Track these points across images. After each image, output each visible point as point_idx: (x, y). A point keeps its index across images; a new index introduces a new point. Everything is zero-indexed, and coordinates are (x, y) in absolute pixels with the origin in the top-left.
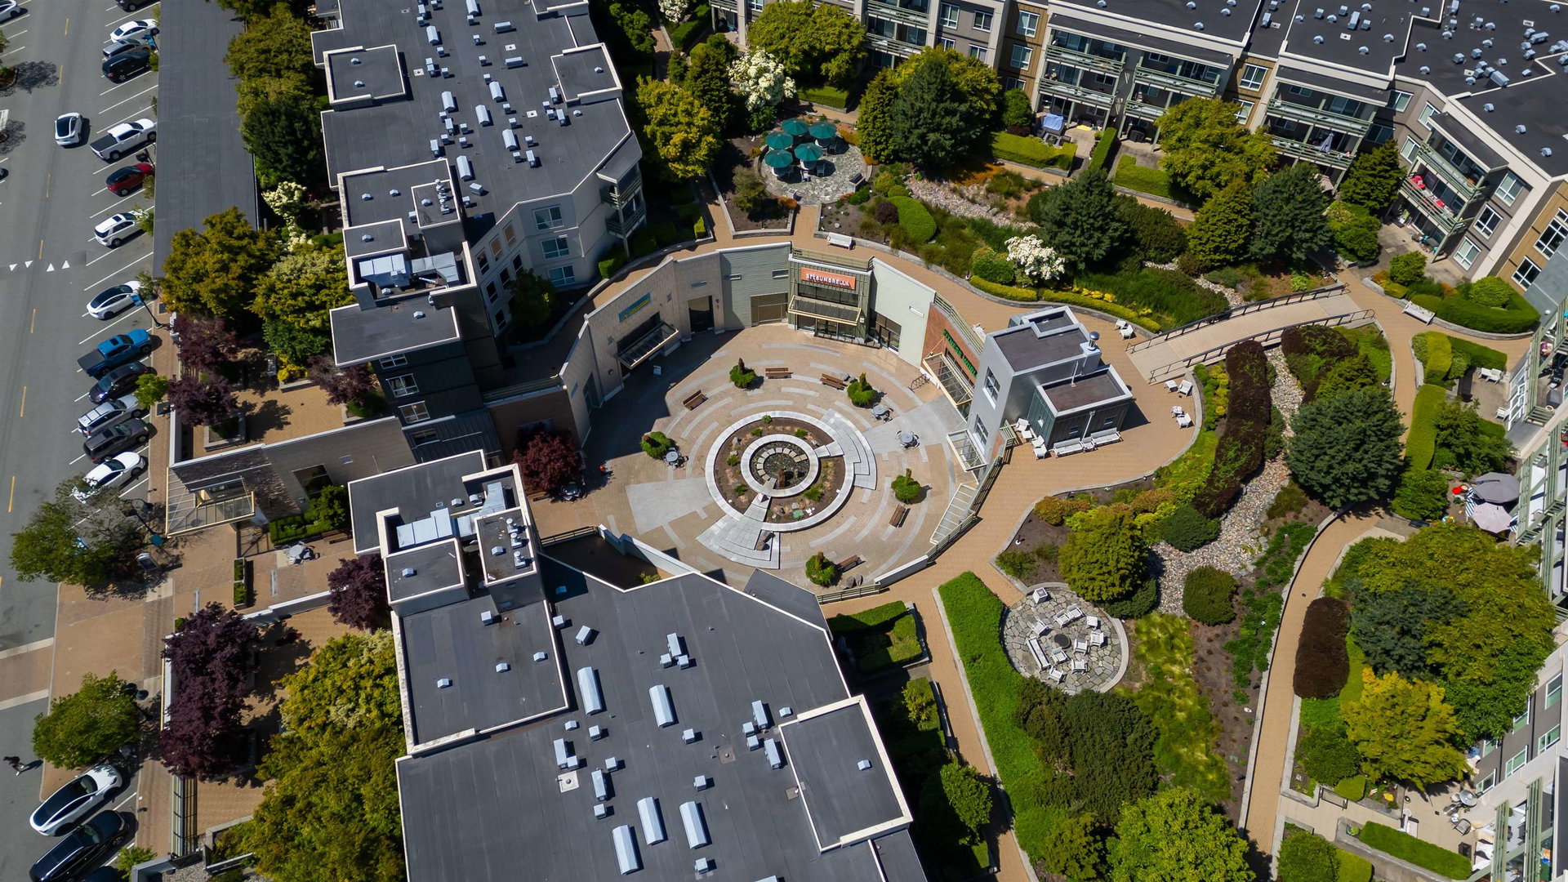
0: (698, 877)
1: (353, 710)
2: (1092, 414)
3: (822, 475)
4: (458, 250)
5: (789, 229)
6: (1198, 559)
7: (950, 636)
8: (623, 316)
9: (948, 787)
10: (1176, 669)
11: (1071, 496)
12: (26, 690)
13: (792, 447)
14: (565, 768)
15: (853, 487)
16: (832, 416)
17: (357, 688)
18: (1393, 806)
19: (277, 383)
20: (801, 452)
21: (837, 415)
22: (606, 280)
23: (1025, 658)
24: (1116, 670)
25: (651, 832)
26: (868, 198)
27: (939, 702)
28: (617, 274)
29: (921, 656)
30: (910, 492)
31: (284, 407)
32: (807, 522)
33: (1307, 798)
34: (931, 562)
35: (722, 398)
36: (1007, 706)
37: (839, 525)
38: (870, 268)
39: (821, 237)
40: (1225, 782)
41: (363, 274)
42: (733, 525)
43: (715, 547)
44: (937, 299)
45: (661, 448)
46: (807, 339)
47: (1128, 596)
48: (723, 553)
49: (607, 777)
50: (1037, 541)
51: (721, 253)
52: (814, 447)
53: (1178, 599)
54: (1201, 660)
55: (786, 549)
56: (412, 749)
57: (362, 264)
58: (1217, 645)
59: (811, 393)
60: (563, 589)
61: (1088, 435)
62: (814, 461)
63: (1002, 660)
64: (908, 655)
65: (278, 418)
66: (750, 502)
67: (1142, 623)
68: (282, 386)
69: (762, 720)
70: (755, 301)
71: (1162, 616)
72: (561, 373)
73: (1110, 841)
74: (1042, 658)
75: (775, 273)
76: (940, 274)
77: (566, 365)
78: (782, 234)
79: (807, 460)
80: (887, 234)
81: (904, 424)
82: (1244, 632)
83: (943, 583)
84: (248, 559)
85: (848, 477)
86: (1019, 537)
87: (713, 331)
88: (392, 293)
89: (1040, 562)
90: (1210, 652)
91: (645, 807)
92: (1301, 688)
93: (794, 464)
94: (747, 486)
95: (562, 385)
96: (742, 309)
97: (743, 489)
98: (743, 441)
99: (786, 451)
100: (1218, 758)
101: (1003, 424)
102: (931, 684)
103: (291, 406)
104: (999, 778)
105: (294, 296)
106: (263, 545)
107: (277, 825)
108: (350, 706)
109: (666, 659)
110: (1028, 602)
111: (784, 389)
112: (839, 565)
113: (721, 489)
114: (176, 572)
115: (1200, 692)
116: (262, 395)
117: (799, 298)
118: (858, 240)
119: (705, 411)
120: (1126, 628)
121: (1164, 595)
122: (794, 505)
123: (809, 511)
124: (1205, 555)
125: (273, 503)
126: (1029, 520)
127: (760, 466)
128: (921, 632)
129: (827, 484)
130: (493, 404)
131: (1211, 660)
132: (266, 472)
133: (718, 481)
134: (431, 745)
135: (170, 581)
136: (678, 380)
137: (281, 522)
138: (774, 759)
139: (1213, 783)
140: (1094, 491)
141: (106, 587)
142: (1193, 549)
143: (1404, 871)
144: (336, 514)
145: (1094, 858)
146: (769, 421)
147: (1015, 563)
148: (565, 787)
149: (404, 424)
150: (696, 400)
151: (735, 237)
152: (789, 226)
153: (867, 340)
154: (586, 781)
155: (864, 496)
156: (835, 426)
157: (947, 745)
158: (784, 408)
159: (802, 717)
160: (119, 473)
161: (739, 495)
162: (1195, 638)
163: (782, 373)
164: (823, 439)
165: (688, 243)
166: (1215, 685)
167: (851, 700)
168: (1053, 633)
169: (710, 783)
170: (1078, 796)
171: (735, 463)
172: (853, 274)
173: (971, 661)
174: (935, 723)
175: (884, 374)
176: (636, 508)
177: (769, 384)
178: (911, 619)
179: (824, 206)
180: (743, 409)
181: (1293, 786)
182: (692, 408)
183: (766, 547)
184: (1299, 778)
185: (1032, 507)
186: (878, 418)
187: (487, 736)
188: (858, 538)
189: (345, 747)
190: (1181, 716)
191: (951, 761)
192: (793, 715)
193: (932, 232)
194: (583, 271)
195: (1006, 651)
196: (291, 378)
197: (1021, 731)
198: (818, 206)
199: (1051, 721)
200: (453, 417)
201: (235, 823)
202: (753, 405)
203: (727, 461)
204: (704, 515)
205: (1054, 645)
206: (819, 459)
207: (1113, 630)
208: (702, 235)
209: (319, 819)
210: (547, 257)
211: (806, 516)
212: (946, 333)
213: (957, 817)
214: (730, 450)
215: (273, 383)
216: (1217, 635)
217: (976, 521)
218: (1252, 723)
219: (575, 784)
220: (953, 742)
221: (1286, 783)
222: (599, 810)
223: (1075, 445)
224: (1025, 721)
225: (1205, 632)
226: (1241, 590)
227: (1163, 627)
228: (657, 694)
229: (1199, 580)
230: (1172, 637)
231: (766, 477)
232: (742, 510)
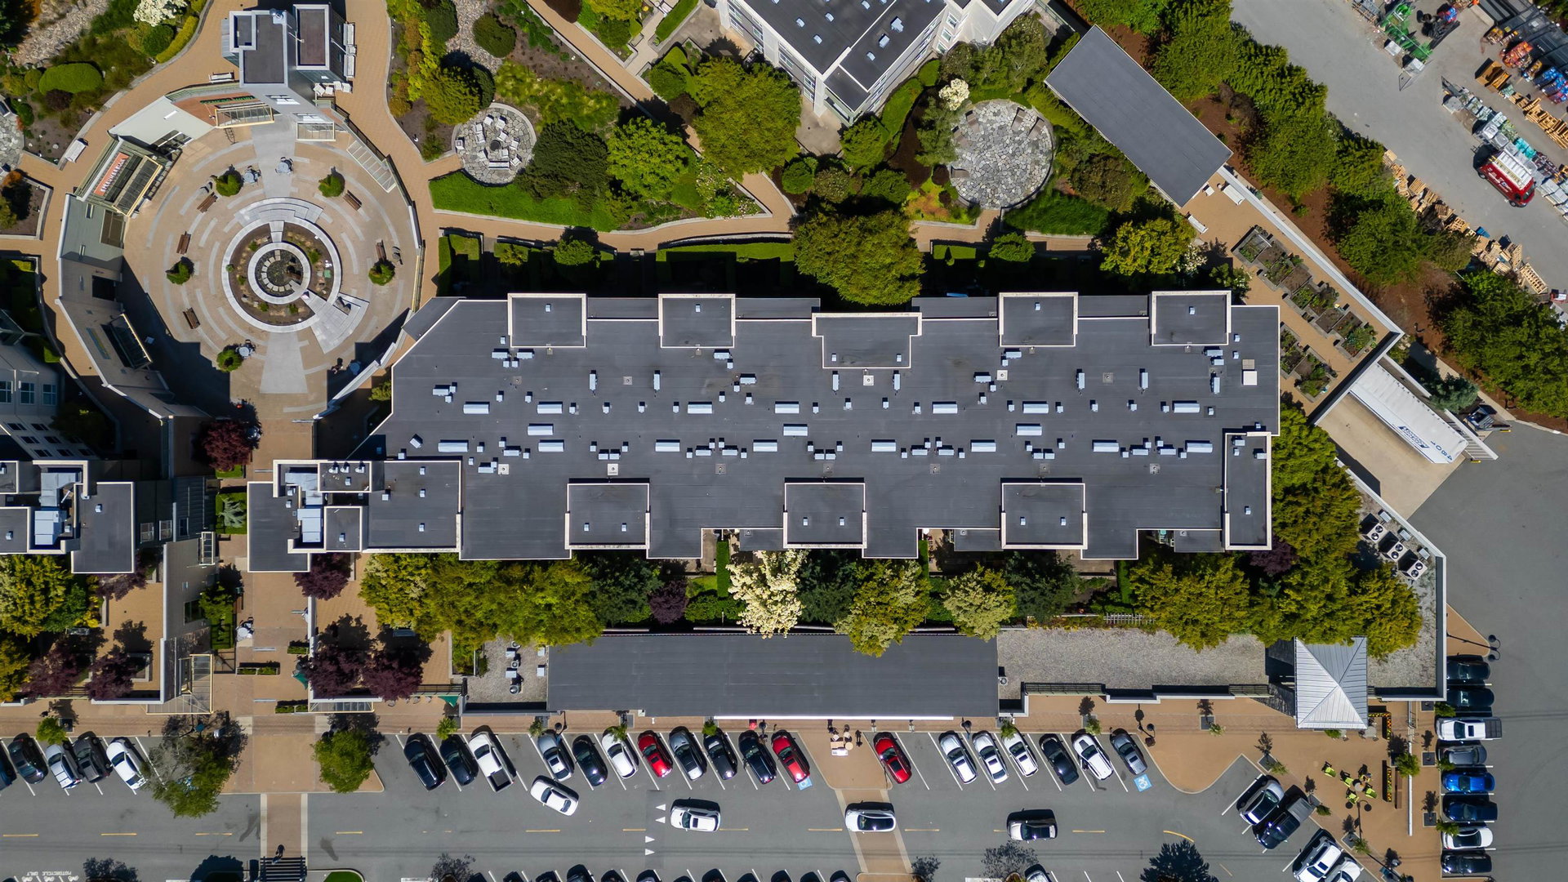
0: (577, 413)
1: (415, 584)
2: (333, 41)
3: (299, 244)
4: (38, 469)
5: (48, 190)
6: (466, 27)
7: (470, 215)
8: (105, 356)
9: (569, 262)
10: (536, 86)
11: (391, 85)
12: (298, 810)
13: (265, 258)
14: (496, 469)
15: (315, 225)
16: (242, 216)
17: (402, 580)
18: (651, 10)
19: (98, 629)
20: (272, 253)
21: (243, 212)
22: (62, 360)
23: (499, 174)
24: (524, 122)
25: (547, 432)
26: (29, 107)
27: (513, 241)
28: (59, 349)
29: (479, 239)
30: (334, 184)
31: (123, 625)
32: (337, 270)
33: (632, 56)
34: (413, 204)
35: (195, 296)
36: (528, 202)
37: (346, 247)
38: (116, 138)
39: (64, 165)
40: (608, 97)
41: (50, 542)
42: (322, 324)
43: (335, 343)
44: (170, 96)
45: (232, 356)
46: (151, 207)
47: (481, 91)
48: (344, 338)
49: (508, 448)
50: (420, 128)
51: (61, 257)
52: (270, 241)
53: (490, 57)
54: (534, 67)
55: (354, 292)
56: (458, 550)
57: (37, 543)
58: (528, 51)
59: (213, 224)
60: (379, 449)
61: (344, 47)
62: (285, 246)
63: (497, 191)
64: (477, 249)
65: (134, 630)
66: (305, 305)
67: (500, 90)
68: (103, 625)
69: (504, 355)
70: (105, 240)
71: (498, 74)
72: (160, 417)
73: (624, 187)
74: (503, 164)
75: (88, 216)
76: (141, 83)
77: (151, 411)
78: (50, 197)
79: (281, 251)
80: (82, 108)
81: (268, 163)
82: (526, 30)
83: (431, 202)
84: (238, 665)
85: (307, 225)
86: (413, 137)
87: (118, 283)
88: (71, 525)
89: (436, 133)
90: (531, 59)
91: (533, 432)
92: (572, 20)
93: (281, 263)
94: (290, 304)
95: (168, 419)
96: (108, 253)
97: (293, 307)
98: (246, 293)
99: (267, 264)
100: (595, 93)
101: (314, 103)
102: (499, 241)
103: (124, 620)
104: (568, 226)
105: (32, 602)
106: (228, 656)
107: (472, 629)
108: (412, 584)
109: (448, 399)
110: (462, 154)
111: (202, 243)
112: (380, 259)
113: (285, 324)
114: (232, 717)
115: (554, 80)
116: (106, 640)
117: (116, 203)
118: (80, 135)
119: (203, 312)
120: (499, 101)
121: (484, 64)
122: (320, 274)
123: (328, 265)
124: (464, 20)
125: (200, 644)
126: (401, 124)
127: (276, 288)
128: (461, 233)
129: (308, 244)
130: (172, 471)
131: (536, 61)
132: (180, 643)
133: (278, 324)
134: (459, 539)
135: (238, 719)
136: (162, 325)
137: (214, 641)
138: (529, 355)
139: (608, 105)
140: (392, 67)
141: (230, 762)
142: (457, 26)
143: (685, 27)
144: (225, 600)
145: (628, 198)
146: (232, 266)
147: (433, 148)
148: (506, 472)
149: (171, 539)
150: (191, 318)
151: (41, 238)
152: (43, 187)
153: (170, 158)
154: (506, 460)
155: (326, 220)
156: (254, 218)
157: (541, 248)
158: (222, 251)
159: (510, 333)
160: (127, 756)
161: (297, 312)
162: (519, 62)
163: (184, 241)
164: (264, 231)
165: (38, 280)
166: (552, 68)
167: (510, 301)
168: (488, 149)
169: (530, 394)
170: (593, 188)
171: (266, 306)
172: (117, 154)
173: (491, 210)
174: (525, 250)
175: (211, 158)
176: (283, 389)
177: (190, 254)
178: (453, 236)
179: (26, 149)
180: (212, 284)
181: (624, 60)
182: (198, 323)
183: (349, 306)
184: (620, 53)
185: (392, 118)
186: (256, 181)
187: (462, 509)
188: (362, 238)
189: (437, 591)
190: (564, 101)
191: (552, 252)
192: (506, 337)
193: (95, 71)
194: (49, 377)
195: (491, 185)
196: (99, 618)
197: (545, 201)
198: (23, 154)
199: (543, 181)
200: (174, 504)
201: (450, 662)
202: (211, 275)
203: (263, 312)
204: (306, 343)
205: (496, 152)
206: (283, 241)
207: (498, 110)
208: (33, 267)
209: (475, 607)
210: (32, 402)
211: (331, 269)
212: (204, 101)
213: (585, 264)
214: (252, 306)
215: (98, 631)
216: (522, 47)
217: (389, 158)
218: (581, 60)
219: (506, 466)
220: (539, 244)
221: (620, 61)
222: (526, 456)
223: (349, 61)
224: (540, 196)
225: (517, 53)
226: (497, 13)
227: (506, 78)
228: (469, 410)
229: (481, 33)
230: (514, 77)
231: (288, 287)
232: (312, 314)
